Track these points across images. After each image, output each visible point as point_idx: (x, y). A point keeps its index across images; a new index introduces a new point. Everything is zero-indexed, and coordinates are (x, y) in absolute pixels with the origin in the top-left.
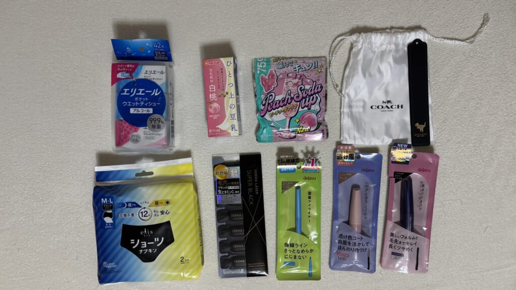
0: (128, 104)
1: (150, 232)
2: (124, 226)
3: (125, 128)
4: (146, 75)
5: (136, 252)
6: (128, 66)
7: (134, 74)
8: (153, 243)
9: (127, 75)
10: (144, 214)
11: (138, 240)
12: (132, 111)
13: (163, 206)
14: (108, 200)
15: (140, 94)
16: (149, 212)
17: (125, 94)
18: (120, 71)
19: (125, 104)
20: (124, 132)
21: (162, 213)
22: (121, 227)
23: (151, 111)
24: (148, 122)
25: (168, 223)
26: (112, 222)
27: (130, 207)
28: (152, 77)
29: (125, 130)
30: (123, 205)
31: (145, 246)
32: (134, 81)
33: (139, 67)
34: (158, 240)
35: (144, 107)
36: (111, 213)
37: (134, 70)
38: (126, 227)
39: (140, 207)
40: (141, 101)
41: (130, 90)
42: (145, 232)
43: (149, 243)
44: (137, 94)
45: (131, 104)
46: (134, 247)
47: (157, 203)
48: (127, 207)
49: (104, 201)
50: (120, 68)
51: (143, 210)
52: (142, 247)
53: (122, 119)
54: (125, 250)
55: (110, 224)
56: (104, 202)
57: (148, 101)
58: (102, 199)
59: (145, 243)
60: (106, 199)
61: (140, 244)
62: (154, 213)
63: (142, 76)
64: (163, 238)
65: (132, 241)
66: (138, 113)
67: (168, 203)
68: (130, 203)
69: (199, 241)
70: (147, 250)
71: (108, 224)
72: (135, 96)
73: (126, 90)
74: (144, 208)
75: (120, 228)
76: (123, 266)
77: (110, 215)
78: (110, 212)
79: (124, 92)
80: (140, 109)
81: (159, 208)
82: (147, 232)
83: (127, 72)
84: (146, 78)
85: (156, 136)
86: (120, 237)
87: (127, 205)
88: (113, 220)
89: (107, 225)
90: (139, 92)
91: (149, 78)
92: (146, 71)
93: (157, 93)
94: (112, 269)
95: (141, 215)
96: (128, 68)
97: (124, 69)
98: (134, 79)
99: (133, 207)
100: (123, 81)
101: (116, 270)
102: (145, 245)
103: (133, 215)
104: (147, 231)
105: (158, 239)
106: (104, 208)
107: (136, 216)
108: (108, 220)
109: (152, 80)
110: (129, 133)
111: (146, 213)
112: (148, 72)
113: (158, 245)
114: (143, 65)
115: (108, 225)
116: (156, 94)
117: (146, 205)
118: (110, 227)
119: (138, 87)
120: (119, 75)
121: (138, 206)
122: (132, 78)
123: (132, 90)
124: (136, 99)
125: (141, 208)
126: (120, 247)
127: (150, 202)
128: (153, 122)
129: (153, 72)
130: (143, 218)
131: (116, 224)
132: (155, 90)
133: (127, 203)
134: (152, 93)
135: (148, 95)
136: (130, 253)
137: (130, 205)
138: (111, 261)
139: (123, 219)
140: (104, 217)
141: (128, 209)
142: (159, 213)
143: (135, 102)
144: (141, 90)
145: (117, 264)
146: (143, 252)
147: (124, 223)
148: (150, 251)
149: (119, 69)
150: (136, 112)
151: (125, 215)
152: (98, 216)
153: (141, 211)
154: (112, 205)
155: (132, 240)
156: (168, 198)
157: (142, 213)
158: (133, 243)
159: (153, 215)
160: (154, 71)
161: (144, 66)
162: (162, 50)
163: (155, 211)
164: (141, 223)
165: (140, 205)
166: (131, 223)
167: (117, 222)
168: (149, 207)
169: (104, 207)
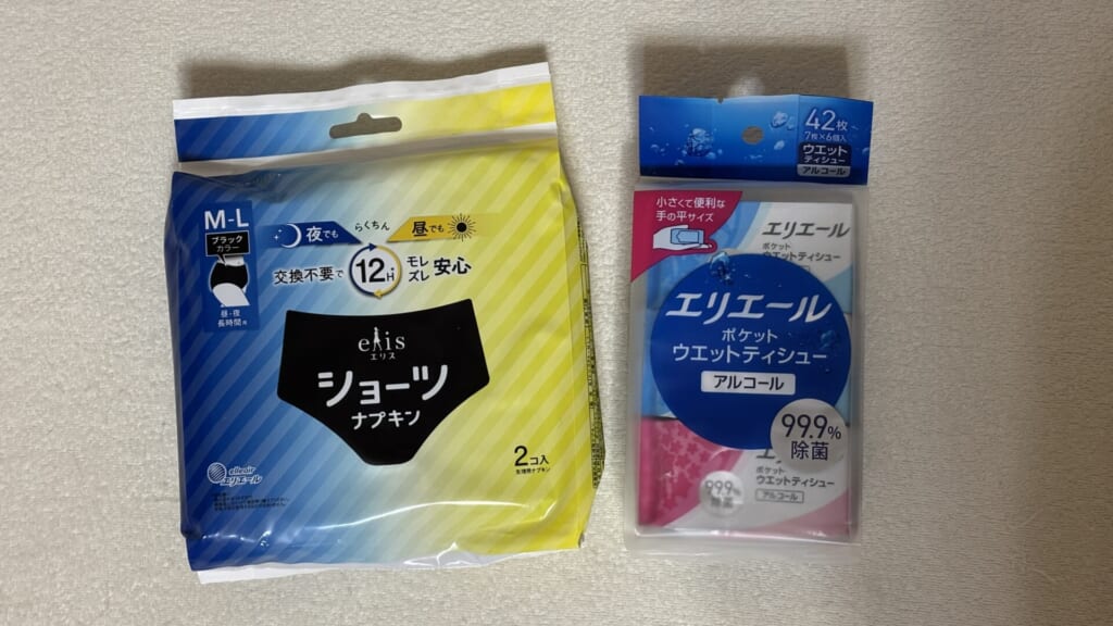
0: (693, 353)
1: (393, 344)
2: (292, 316)
3: (683, 452)
4: (771, 239)
5: (338, 420)
6: (699, 202)
7: (720, 236)
8: (406, 386)
9: (694, 238)
10: (369, 271)
11: (349, 375)
12: (709, 382)
13: (442, 242)
14: (230, 214)
15: (745, 314)
16: (389, 262)
17: (683, 312)
18: (666, 224)
19: (681, 353)
20: (677, 470)
21: (442, 266)
22: (278, 323)
23: (788, 384)
24: (777, 429)
25: (465, 308)
26: (245, 303)
27: (317, 243)
28: (793, 248)
29: (683, 461)
30: (289, 235)
31: (377, 400)
32: (719, 263)
33: (744, 206)
34: (425, 377)
35: (758, 366)
36: (243, 268)
37: (721, 218)
38: (298, 323)
39: (354, 241)
40: (746, 343)
41: (706, 299)
42: (377, 340)
43: (389, 387)
44: (731, 315)
45: (704, 353)
46: (331, 403)
47: (420, 228)
48: (305, 242)
49: (214, 220)
50: (668, 210)
51: (367, 256)
52: (363, 402)
53: (670, 414)
54: (295, 413)
55: (237, 313)
56: (215, 226)
57: (775, 345)
58: (208, 214)
59: (376, 384)
60: (221, 213)
61: (356, 391)
62: (407, 268)
63: (753, 243)
64: (444, 369)
65: (325, 379)
66: (732, 390)
67: (462, 227)
68: (317, 225)
69: (586, 389)
70: (381, 416)
71: (230, 310)
72: (725, 322)
73: (688, 298)
74: (372, 247)
75: (276, 326)
76: (286, 481)
77: (236, 277)
78: (237, 262)
79: (679, 307)
80: (741, 376)
81: (431, 249)
82: (383, 343)
83: (693, 226)
84: (771, 251)
85: (808, 489)
86: (275, 362)
87: (304, 233)
88: (247, 295)
89: (224, 314)
90: (740, 306)
91: (782, 253)
92: (774, 225)
93: (815, 313)
94: (245, 494)
95: (357, 272)
96: (698, 212)
97: (682, 215)
98: (722, 255)
99: (327, 241)
100: (674, 260)
101: (260, 495)
102: (376, 392)
103: (326, 273)
104: (382, 337)
105: (425, 369)
106: (212, 250)
107: (340, 278)
108: (230, 295)
109: (796, 261)
110: (697, 473)
111: (377, 265)
112: (777, 229)
113: (426, 397)
114: (759, 199)
115: (231, 317)
116: (810, 318)
117: (378, 237)
118: (238, 322)
119: (737, 288)
120: (662, 240)
121: (347, 238)
122: (714, 248)
123: (714, 296)
124: (729, 333)
125: (357, 248)
126: (274, 400)
127: (394, 225)
128: (798, 431)
129: (800, 229)
130: (368, 286)
131: (261, 310)
132: (805, 300)
133: (304, 227)
134: (794, 311)
135: (776, 320)
136: (316, 426)
137: (315, 234)
138: (240, 461)
139: (285, 293)
140: (213, 286)
141: (309, 249)
142: (431, 270)
143: (723, 346)
144: (750, 299)
145: (262, 470)
146: (368, 422)
147: (295, 305)
148: (396, 417)
149: (661, 215)
150: (724, 388)
151: (296, 275)
152: (191, 281)
153: (358, 260)
154: (245, 235)
155: (321, 376)
156: (463, 210)
157: (362, 264)
158: (330, 384)
159: (407, 276)
160: (807, 226)
161: (763, 205)
162: (836, 138)
163: (411, 260)
164: (360, 307)
165: (355, 233)
166: (322, 307)
167: (264, 302)
168: (389, 242)
169: (214, 245)
